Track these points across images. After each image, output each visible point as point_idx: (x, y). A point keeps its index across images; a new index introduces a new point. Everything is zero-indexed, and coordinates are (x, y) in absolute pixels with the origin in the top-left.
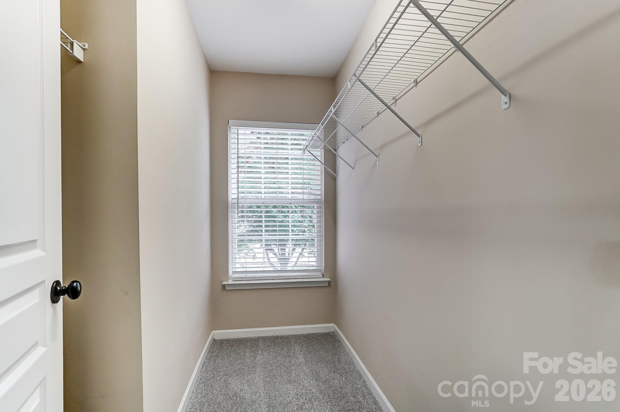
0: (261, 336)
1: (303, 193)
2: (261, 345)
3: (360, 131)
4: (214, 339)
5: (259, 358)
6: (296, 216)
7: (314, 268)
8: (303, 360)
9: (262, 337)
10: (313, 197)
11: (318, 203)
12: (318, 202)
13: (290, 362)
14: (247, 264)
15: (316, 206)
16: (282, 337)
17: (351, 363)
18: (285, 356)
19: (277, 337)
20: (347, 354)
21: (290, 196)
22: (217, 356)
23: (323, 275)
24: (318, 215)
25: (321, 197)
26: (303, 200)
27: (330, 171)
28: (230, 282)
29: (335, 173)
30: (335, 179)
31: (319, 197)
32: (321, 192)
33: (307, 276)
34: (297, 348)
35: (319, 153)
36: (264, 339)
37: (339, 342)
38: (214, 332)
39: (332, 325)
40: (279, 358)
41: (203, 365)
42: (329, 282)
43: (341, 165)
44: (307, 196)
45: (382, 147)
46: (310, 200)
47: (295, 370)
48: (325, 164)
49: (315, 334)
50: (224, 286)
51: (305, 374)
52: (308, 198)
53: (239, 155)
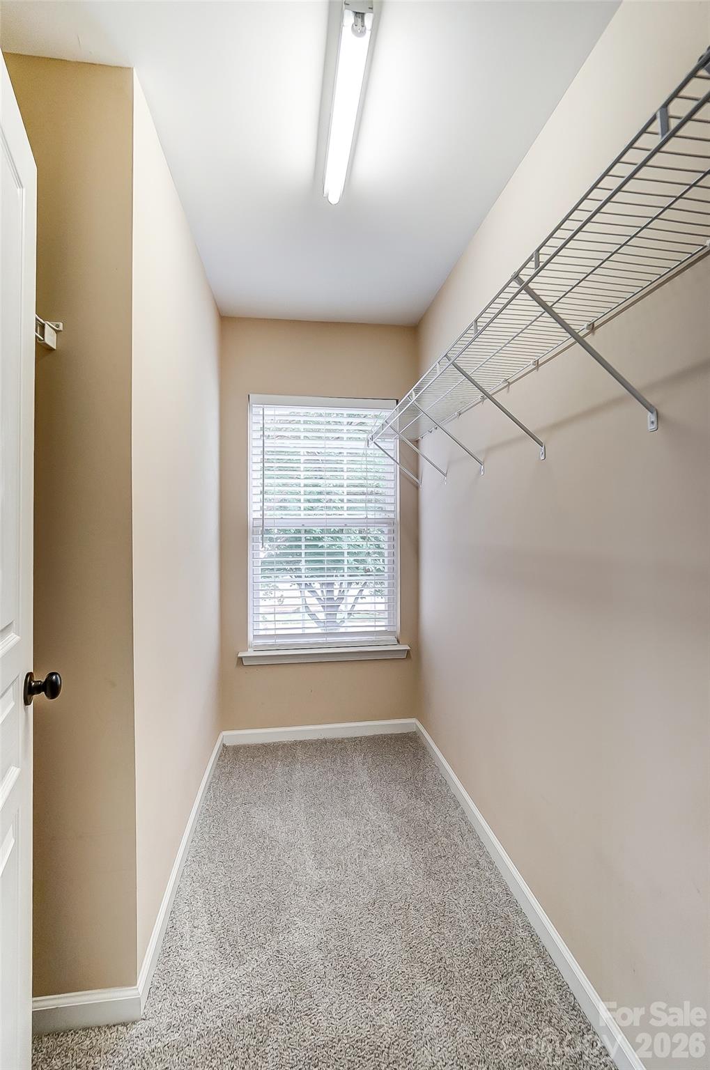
0: (298, 739)
1: (366, 509)
2: (299, 754)
3: (454, 419)
4: (224, 745)
5: (297, 775)
6: (353, 538)
7: (383, 629)
8: (366, 778)
9: (301, 742)
10: (383, 515)
11: (389, 524)
12: (389, 522)
13: (346, 782)
14: (277, 622)
15: (386, 530)
16: (333, 742)
17: (443, 783)
18: (338, 772)
19: (325, 742)
20: (437, 768)
21: (345, 514)
22: (230, 773)
23: (398, 641)
24: (389, 543)
25: (395, 515)
26: (365, 521)
27: (409, 474)
28: (250, 653)
29: (417, 477)
30: (417, 487)
31: (392, 515)
32: (396, 507)
33: (372, 641)
34: (358, 760)
35: (392, 445)
36: (304, 744)
37: (424, 748)
38: (224, 733)
39: (413, 720)
40: (330, 775)
41: (209, 788)
42: (408, 651)
43: (426, 470)
44: (373, 513)
45: (489, 450)
46: (377, 520)
47: (354, 794)
48: (400, 463)
49: (385, 736)
50: (241, 659)
51: (371, 801)
52: (373, 517)
53: (265, 450)
